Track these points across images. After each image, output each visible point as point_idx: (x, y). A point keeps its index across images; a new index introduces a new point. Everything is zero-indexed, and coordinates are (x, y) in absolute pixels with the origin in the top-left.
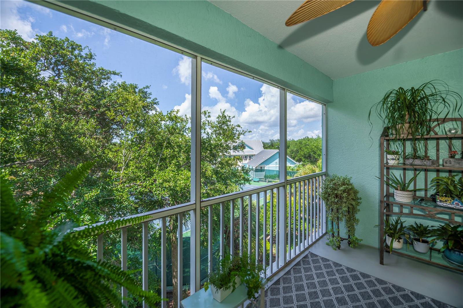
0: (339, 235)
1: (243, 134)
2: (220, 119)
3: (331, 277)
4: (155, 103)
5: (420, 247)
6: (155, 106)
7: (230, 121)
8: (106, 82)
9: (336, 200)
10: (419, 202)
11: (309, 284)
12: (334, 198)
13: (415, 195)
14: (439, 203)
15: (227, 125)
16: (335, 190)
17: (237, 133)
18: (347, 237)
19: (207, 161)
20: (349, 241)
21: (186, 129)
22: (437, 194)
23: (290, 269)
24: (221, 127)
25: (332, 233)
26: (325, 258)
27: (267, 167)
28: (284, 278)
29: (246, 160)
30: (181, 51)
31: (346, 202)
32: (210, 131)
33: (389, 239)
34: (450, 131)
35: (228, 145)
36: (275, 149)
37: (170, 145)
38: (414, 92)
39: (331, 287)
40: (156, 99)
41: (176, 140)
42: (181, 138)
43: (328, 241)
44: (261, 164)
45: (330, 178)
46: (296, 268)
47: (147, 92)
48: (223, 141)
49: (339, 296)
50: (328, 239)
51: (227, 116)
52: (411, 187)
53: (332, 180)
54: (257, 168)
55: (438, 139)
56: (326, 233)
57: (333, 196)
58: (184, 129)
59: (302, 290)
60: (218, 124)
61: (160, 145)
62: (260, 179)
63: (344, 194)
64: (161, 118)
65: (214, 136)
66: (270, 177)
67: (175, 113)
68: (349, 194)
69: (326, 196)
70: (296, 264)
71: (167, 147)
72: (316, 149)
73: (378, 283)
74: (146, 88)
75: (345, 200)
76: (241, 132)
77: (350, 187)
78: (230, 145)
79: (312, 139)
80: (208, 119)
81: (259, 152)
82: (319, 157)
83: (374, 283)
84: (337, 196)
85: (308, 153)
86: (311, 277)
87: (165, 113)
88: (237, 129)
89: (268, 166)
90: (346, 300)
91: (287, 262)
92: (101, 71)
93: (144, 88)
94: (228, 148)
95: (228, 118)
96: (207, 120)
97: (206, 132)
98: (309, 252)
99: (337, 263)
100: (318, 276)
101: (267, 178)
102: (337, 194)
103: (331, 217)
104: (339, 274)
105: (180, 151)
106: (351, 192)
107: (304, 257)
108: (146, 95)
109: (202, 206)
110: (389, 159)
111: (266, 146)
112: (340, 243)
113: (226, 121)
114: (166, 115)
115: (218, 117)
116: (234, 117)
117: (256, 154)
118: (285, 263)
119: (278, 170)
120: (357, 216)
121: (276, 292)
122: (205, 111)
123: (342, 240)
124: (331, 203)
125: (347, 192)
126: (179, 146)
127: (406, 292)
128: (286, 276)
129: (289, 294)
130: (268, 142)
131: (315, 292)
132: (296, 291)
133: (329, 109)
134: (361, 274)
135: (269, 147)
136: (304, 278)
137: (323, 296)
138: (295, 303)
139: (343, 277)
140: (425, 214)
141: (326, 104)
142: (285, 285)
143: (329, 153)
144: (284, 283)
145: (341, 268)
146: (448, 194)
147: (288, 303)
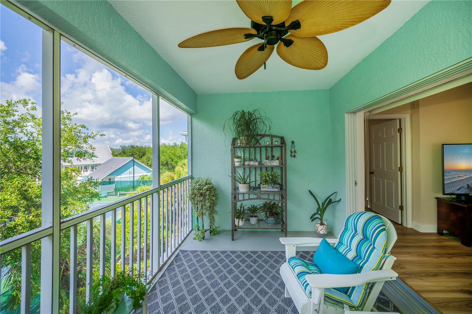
0: (203, 227)
3: (201, 264)
5: (254, 221)
9: (201, 198)
10: (252, 190)
11: (184, 277)
12: (200, 196)
13: (250, 185)
14: (262, 189)
16: (200, 190)
17: (83, 135)
18: (209, 228)
20: (211, 230)
22: (261, 183)
23: (165, 272)
25: (197, 228)
26: (194, 251)
27: (117, 178)
28: (159, 282)
29: (87, 171)
30: (28, 15)
31: (208, 199)
33: (237, 220)
34: (266, 143)
36: (127, 156)
38: (250, 114)
39: (201, 272)
43: (195, 236)
44: (110, 175)
45: (195, 180)
46: (170, 268)
49: (208, 274)
50: (194, 234)
52: (248, 181)
53: (197, 182)
54: (104, 181)
55: (261, 147)
56: (192, 230)
57: (199, 195)
59: (179, 284)
62: (108, 193)
63: (207, 192)
66: (122, 189)
68: (210, 192)
69: (193, 196)
70: (169, 265)
72: (173, 156)
73: (232, 254)
75: (207, 197)
77: (211, 186)
79: (169, 146)
81: (106, 161)
82: (176, 164)
83: (230, 255)
84: (201, 195)
85: (166, 160)
86: (185, 270)
88: (80, 130)
89: (119, 177)
90: (213, 275)
91: (161, 266)
96: (29, 114)
98: (180, 250)
99: (203, 251)
100: (190, 267)
101: (119, 191)
102: (201, 193)
103: (197, 214)
104: (206, 258)
106: (212, 190)
107: (176, 256)
109: (62, 228)
110: (235, 162)
111: (115, 153)
112: (204, 234)
116: (75, 114)
117: (102, 162)
118: (159, 268)
119: (133, 180)
120: (216, 209)
121: (154, 298)
123: (205, 232)
124: (197, 202)
125: (209, 190)
127: (248, 253)
128: (161, 279)
129: (167, 293)
130: (118, 148)
131: (189, 281)
132: (173, 287)
133: (194, 119)
134: (221, 252)
135: (120, 154)
136: (178, 273)
137: (196, 280)
138: (174, 297)
139: (209, 260)
140: (256, 197)
141: (191, 114)
142: (162, 288)
143: (194, 159)
144: (160, 286)
145: (207, 253)
146: (266, 182)
147: (166, 301)
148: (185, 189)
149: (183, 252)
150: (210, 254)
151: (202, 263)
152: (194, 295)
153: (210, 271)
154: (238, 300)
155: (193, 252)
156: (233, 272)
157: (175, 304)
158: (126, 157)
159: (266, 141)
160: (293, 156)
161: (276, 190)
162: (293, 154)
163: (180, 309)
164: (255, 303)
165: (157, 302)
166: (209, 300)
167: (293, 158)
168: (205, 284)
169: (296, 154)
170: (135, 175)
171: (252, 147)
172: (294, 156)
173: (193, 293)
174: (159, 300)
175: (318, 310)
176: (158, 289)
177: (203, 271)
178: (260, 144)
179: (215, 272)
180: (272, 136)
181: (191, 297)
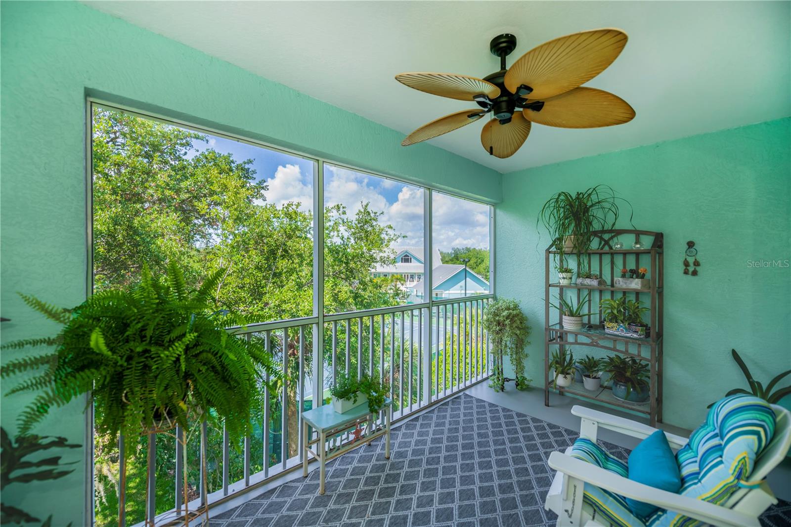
1: (395, 240)
2: (361, 217)
4: (263, 188)
5: (589, 383)
6: (262, 191)
7: (376, 220)
8: (184, 150)
9: (498, 328)
10: (585, 329)
11: (452, 422)
13: (581, 321)
14: (607, 331)
15: (372, 226)
16: (497, 315)
17: (387, 238)
18: (514, 377)
19: (342, 279)
20: (517, 381)
21: (310, 228)
22: (605, 318)
23: (435, 409)
24: (362, 228)
26: (481, 400)
27: (445, 295)
28: (424, 416)
29: (413, 281)
32: (346, 235)
35: (372, 256)
37: (286, 254)
40: (265, 182)
41: (295, 246)
42: (303, 243)
43: (491, 384)
44: (437, 288)
46: (443, 408)
47: (249, 169)
48: (365, 249)
50: (493, 381)
51: (371, 212)
52: (581, 313)
55: (613, 254)
58: (308, 228)
59: (443, 426)
60: (359, 223)
61: (273, 252)
63: (507, 320)
64: (275, 214)
65: (352, 241)
67: (294, 207)
68: (513, 321)
70: (443, 404)
71: (283, 257)
73: (532, 421)
74: (248, 163)
76: (392, 237)
77: (516, 312)
78: (375, 255)
80: (342, 216)
83: (528, 422)
84: (499, 323)
86: (457, 416)
87: (279, 207)
88: (386, 232)
89: (447, 292)
90: (488, 435)
91: (432, 402)
92: (176, 133)
93: (245, 163)
94: (373, 259)
95: (372, 215)
97: (340, 235)
98: (464, 393)
99: (493, 404)
100: (465, 415)
102: (499, 321)
105: (302, 262)
106: (517, 318)
107: (455, 398)
108: (248, 173)
111: (446, 259)
113: (371, 220)
114: (282, 209)
115: (358, 214)
116: (382, 213)
118: (430, 403)
121: (412, 427)
122: (338, 205)
125: (511, 318)
126: (300, 256)
127: (559, 430)
128: (427, 415)
129: (427, 429)
130: (450, 251)
131: (456, 428)
132: (435, 427)
133: (498, 211)
134: (516, 414)
135: (452, 260)
136: (448, 416)
137: (464, 431)
138: (431, 436)
139: (494, 416)
140: (589, 342)
141: (495, 205)
142: (424, 422)
143: (498, 270)
144: (423, 420)
145: (497, 408)
146: (614, 319)
147: (422, 436)
148: (481, 313)
149: (466, 396)
150: (501, 411)
151: (483, 416)
152: (452, 443)
153: (487, 429)
154: (501, 472)
155: (478, 400)
156: (518, 443)
157: (429, 442)
158: (459, 264)
159: (626, 242)
160: (690, 272)
161: (635, 336)
162: (691, 269)
163: (431, 448)
164: (522, 486)
165: (413, 433)
166: (466, 456)
167: (689, 277)
168: (473, 439)
169: (698, 268)
170: (467, 292)
171: (583, 253)
172: (695, 273)
173: (452, 441)
174: (416, 432)
175: (570, 513)
176: (420, 421)
177: (477, 425)
178: (611, 248)
179: (492, 432)
180: (638, 233)
181: (449, 444)
